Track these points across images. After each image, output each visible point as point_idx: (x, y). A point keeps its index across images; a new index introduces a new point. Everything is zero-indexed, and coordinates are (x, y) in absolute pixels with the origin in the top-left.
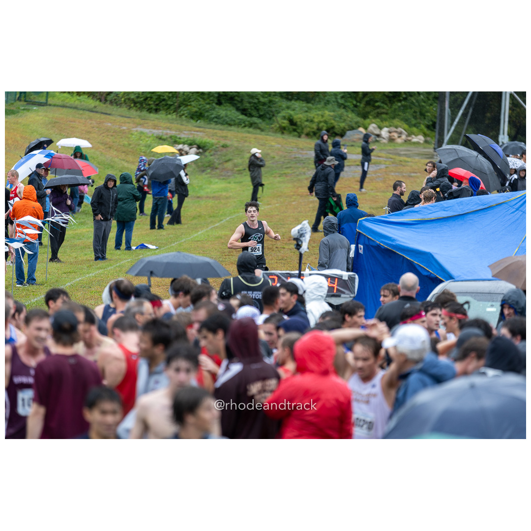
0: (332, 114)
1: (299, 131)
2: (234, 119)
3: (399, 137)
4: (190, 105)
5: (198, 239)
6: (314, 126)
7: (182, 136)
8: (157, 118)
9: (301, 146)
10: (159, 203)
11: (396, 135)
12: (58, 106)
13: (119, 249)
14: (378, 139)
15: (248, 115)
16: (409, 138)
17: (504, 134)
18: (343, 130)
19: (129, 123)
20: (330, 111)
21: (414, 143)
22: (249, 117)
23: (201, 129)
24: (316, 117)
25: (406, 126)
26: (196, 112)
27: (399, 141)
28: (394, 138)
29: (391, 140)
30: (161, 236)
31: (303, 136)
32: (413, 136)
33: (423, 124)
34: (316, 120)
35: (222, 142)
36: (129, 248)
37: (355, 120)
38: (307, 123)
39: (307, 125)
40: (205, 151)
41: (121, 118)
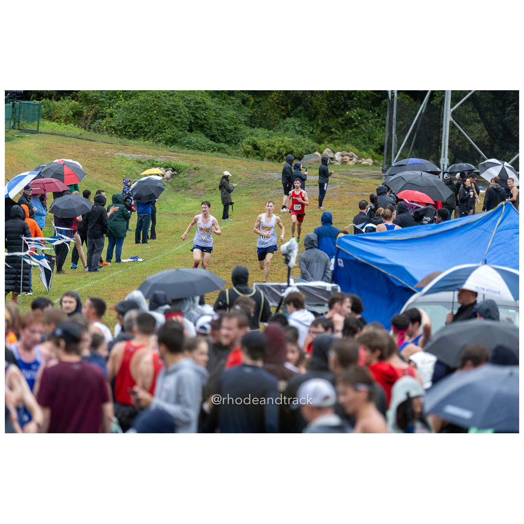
0: (291, 139)
1: (261, 154)
2: (204, 144)
3: (350, 160)
4: (165, 132)
5: (180, 252)
6: (275, 151)
7: (159, 160)
8: (136, 144)
9: (264, 168)
10: (143, 220)
11: (348, 158)
12: (48, 133)
13: (110, 261)
14: (331, 162)
15: (216, 141)
16: (360, 161)
17: (444, 157)
18: (300, 154)
19: (111, 148)
20: (289, 137)
21: (364, 165)
22: (217, 142)
23: (176, 154)
24: (277, 142)
25: (357, 150)
26: (170, 138)
27: (351, 163)
28: (345, 160)
29: (344, 162)
30: (146, 249)
31: (265, 159)
32: (363, 159)
33: (372, 149)
34: (277, 145)
35: (195, 165)
36: (118, 260)
37: (312, 145)
38: (268, 148)
39: (269, 150)
40: (179, 173)
41: (104, 144)
